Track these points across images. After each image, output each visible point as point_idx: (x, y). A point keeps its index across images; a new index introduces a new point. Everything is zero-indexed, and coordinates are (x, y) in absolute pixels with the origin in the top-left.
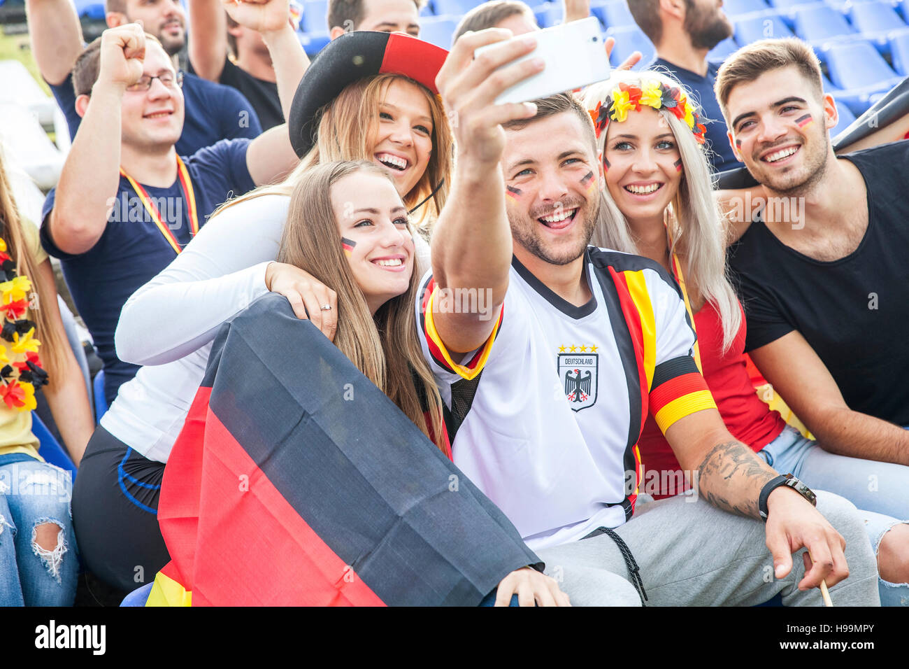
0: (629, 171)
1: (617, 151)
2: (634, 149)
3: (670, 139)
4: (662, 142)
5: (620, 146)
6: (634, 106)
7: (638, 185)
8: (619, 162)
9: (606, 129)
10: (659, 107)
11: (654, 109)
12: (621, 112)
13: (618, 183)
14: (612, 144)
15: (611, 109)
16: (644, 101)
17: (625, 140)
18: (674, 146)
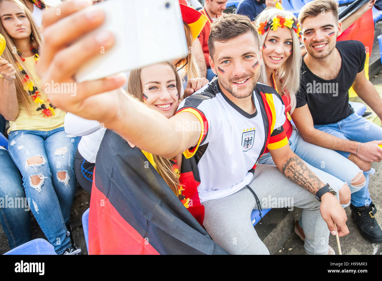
0: (273, 51)
1: (270, 42)
2: (277, 42)
3: (291, 41)
4: (288, 42)
5: (271, 40)
6: (281, 25)
7: (275, 57)
8: (270, 47)
9: (268, 32)
10: (291, 28)
11: (288, 28)
12: (275, 27)
13: (267, 55)
14: (268, 38)
15: (272, 25)
16: (285, 24)
17: (274, 38)
18: (292, 44)
